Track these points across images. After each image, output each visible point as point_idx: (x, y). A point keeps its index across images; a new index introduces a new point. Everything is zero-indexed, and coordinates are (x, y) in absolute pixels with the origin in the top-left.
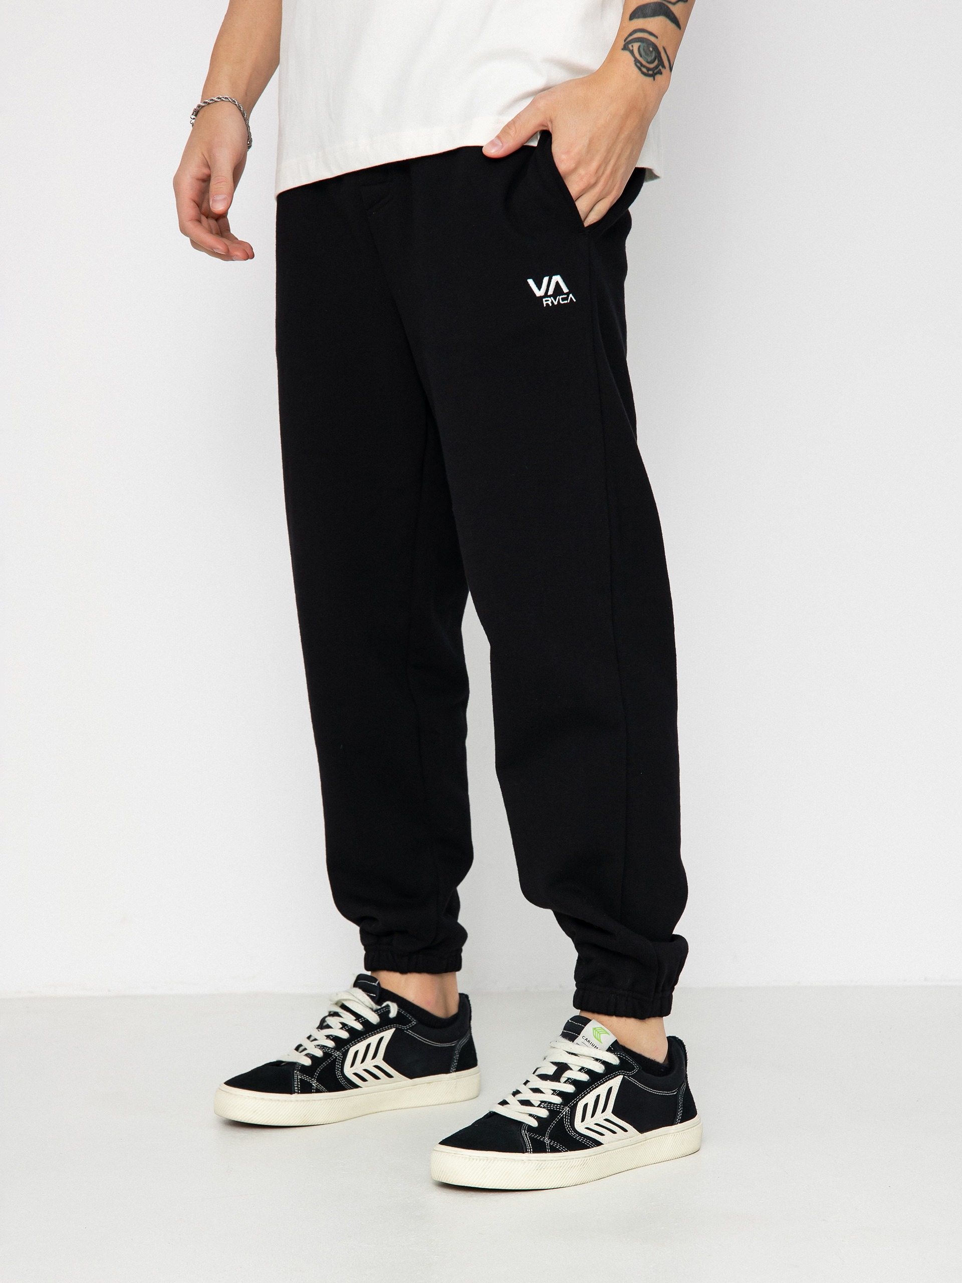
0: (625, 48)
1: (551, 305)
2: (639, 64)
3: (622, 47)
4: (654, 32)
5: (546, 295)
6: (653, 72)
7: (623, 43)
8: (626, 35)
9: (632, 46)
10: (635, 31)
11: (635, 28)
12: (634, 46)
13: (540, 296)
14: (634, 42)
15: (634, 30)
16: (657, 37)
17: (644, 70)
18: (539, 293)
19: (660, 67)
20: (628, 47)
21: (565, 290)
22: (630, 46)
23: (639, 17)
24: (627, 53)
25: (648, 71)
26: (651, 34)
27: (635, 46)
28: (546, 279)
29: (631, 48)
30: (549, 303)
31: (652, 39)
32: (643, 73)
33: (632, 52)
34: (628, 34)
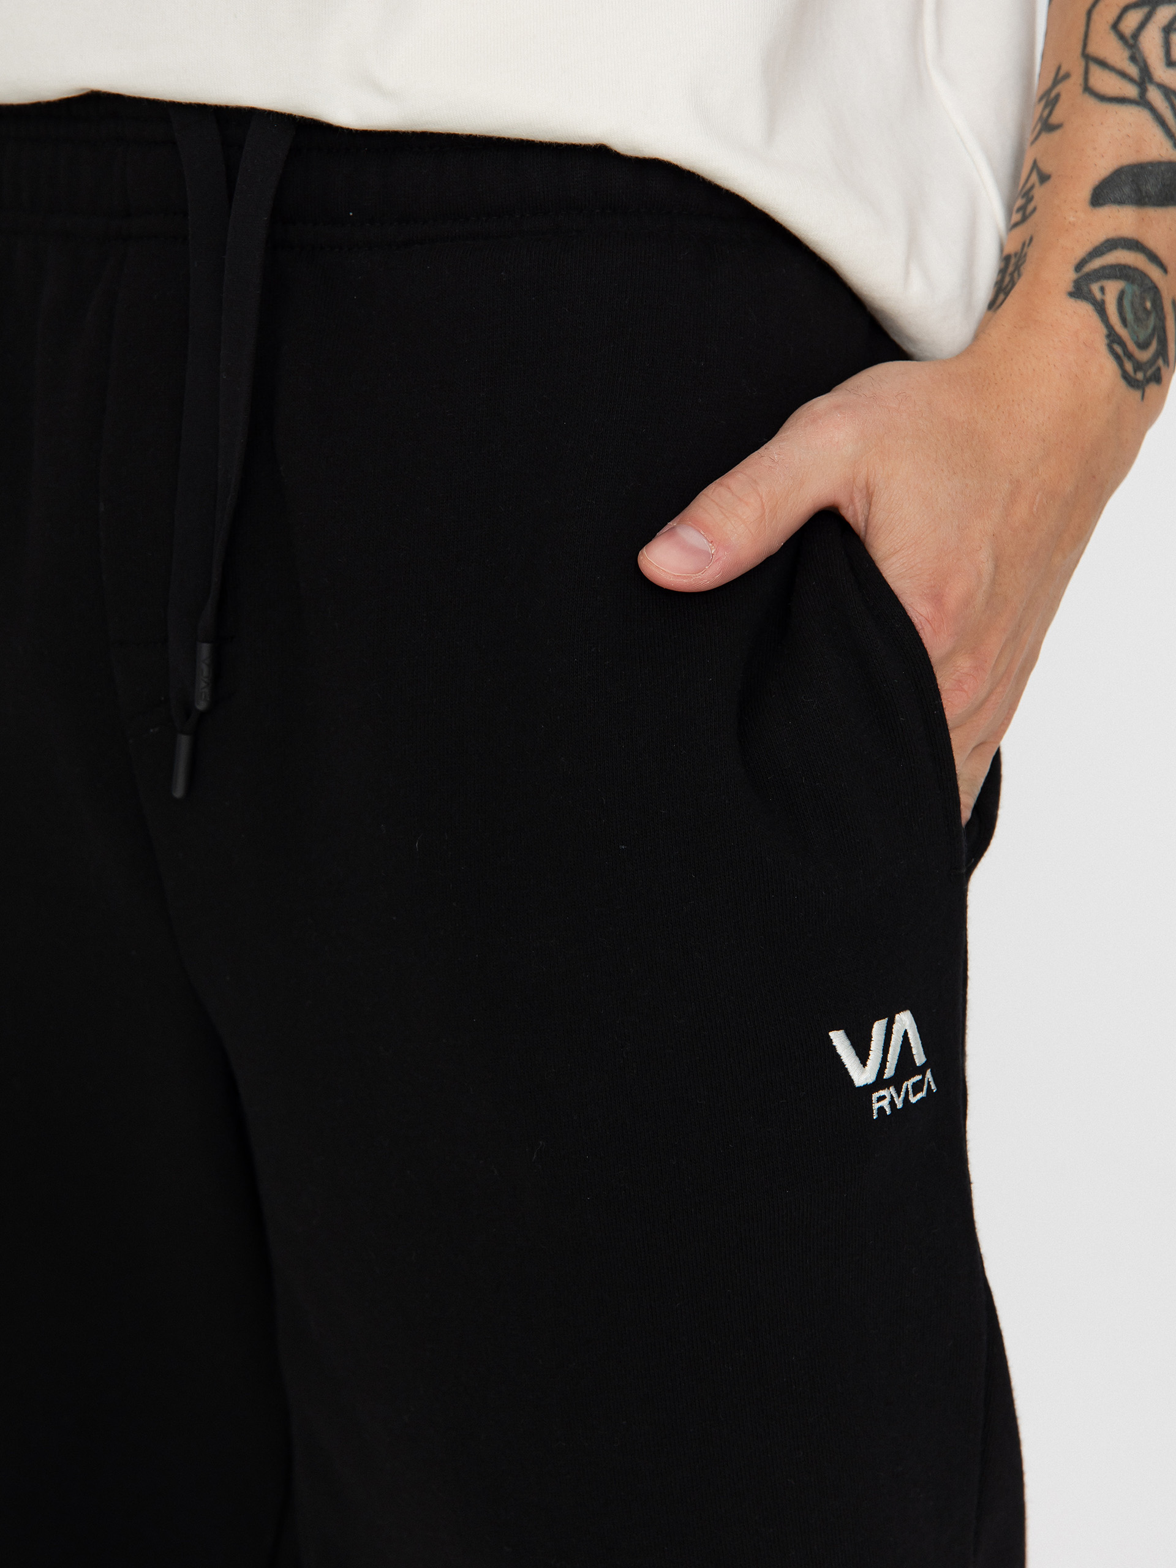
0: (1079, 291)
1: (888, 1112)
2: (1118, 349)
3: (1070, 287)
4: (1162, 252)
5: (880, 1083)
6: (1145, 375)
7: (1071, 275)
8: (1080, 252)
9: (1102, 289)
10: (1112, 244)
11: (1112, 234)
12: (1107, 290)
13: (866, 1086)
14: (1109, 277)
15: (1107, 241)
16: (1164, 269)
17: (1129, 367)
18: (861, 1076)
19: (1160, 362)
20: (1090, 291)
21: (919, 1058)
22: (1095, 288)
23: (1121, 202)
24: (1085, 309)
25: (1135, 371)
26: (1154, 258)
27: (1112, 289)
28: (878, 1029)
29: (1098, 295)
30: (885, 1103)
31: (1154, 273)
32: (1125, 376)
33: (1100, 308)
34: (1088, 247)
